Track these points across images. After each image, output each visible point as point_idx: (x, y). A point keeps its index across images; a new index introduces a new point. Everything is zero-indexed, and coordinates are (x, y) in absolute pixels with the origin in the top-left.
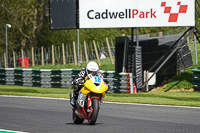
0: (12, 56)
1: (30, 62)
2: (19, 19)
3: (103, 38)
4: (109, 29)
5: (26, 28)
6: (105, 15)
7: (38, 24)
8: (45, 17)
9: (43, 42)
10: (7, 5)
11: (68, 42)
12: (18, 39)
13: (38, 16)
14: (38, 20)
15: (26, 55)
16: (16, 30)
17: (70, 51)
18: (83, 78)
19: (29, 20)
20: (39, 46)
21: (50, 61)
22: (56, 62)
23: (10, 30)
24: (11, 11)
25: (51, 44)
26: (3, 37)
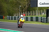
0: (21, 13)
1: (25, 15)
2: (23, 5)
3: (43, 9)
4: (45, 7)
5: (24, 7)
6: (44, 4)
7: (27, 6)
8: (29, 4)
9: (29, 10)
10: (20, 1)
11: (35, 10)
12: (22, 9)
13: (28, 4)
14: (28, 5)
15: (24, 13)
16: (22, 7)
17: (35, 12)
18: (20, 18)
19: (25, 5)
20: (28, 11)
21: (30, 15)
22: (32, 15)
23: (21, 7)
24: (21, 3)
25: (31, 11)
26: (19, 9)
